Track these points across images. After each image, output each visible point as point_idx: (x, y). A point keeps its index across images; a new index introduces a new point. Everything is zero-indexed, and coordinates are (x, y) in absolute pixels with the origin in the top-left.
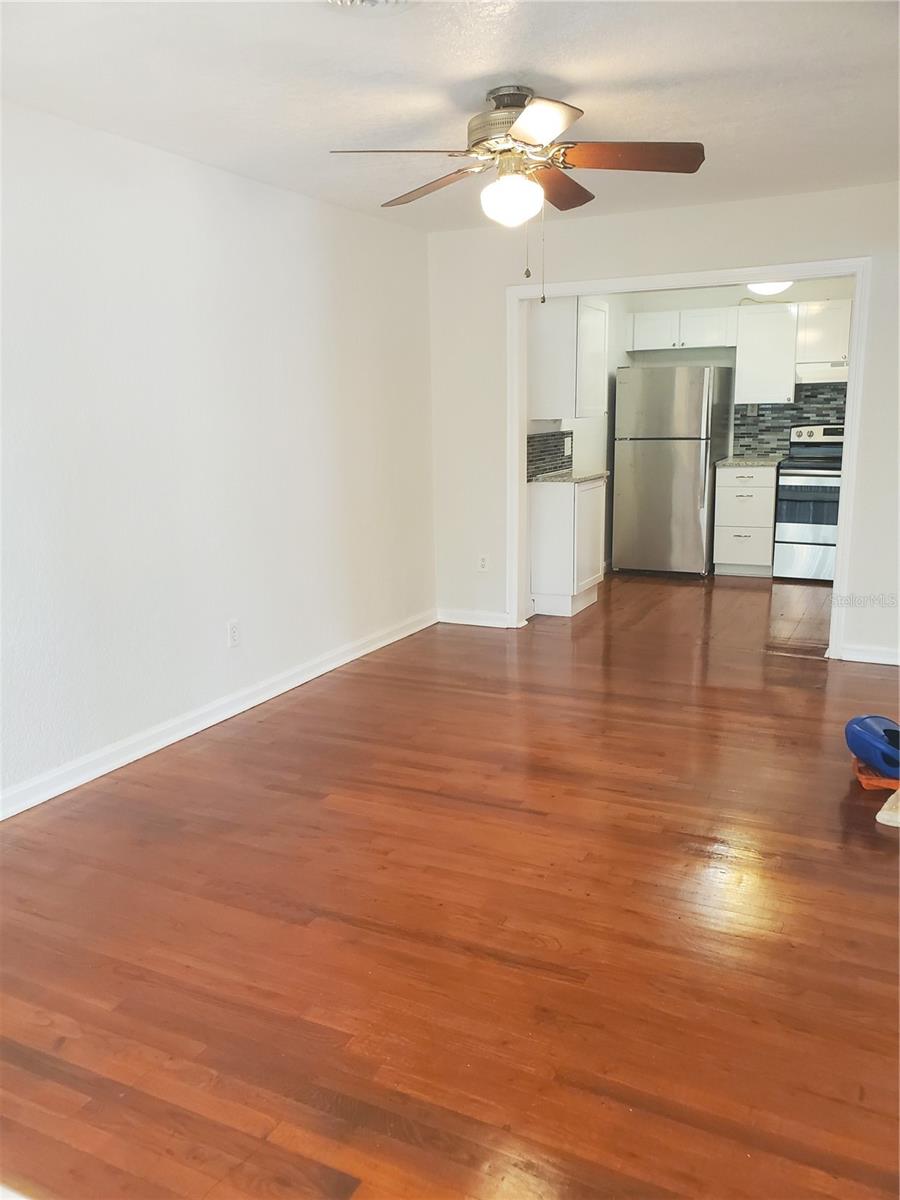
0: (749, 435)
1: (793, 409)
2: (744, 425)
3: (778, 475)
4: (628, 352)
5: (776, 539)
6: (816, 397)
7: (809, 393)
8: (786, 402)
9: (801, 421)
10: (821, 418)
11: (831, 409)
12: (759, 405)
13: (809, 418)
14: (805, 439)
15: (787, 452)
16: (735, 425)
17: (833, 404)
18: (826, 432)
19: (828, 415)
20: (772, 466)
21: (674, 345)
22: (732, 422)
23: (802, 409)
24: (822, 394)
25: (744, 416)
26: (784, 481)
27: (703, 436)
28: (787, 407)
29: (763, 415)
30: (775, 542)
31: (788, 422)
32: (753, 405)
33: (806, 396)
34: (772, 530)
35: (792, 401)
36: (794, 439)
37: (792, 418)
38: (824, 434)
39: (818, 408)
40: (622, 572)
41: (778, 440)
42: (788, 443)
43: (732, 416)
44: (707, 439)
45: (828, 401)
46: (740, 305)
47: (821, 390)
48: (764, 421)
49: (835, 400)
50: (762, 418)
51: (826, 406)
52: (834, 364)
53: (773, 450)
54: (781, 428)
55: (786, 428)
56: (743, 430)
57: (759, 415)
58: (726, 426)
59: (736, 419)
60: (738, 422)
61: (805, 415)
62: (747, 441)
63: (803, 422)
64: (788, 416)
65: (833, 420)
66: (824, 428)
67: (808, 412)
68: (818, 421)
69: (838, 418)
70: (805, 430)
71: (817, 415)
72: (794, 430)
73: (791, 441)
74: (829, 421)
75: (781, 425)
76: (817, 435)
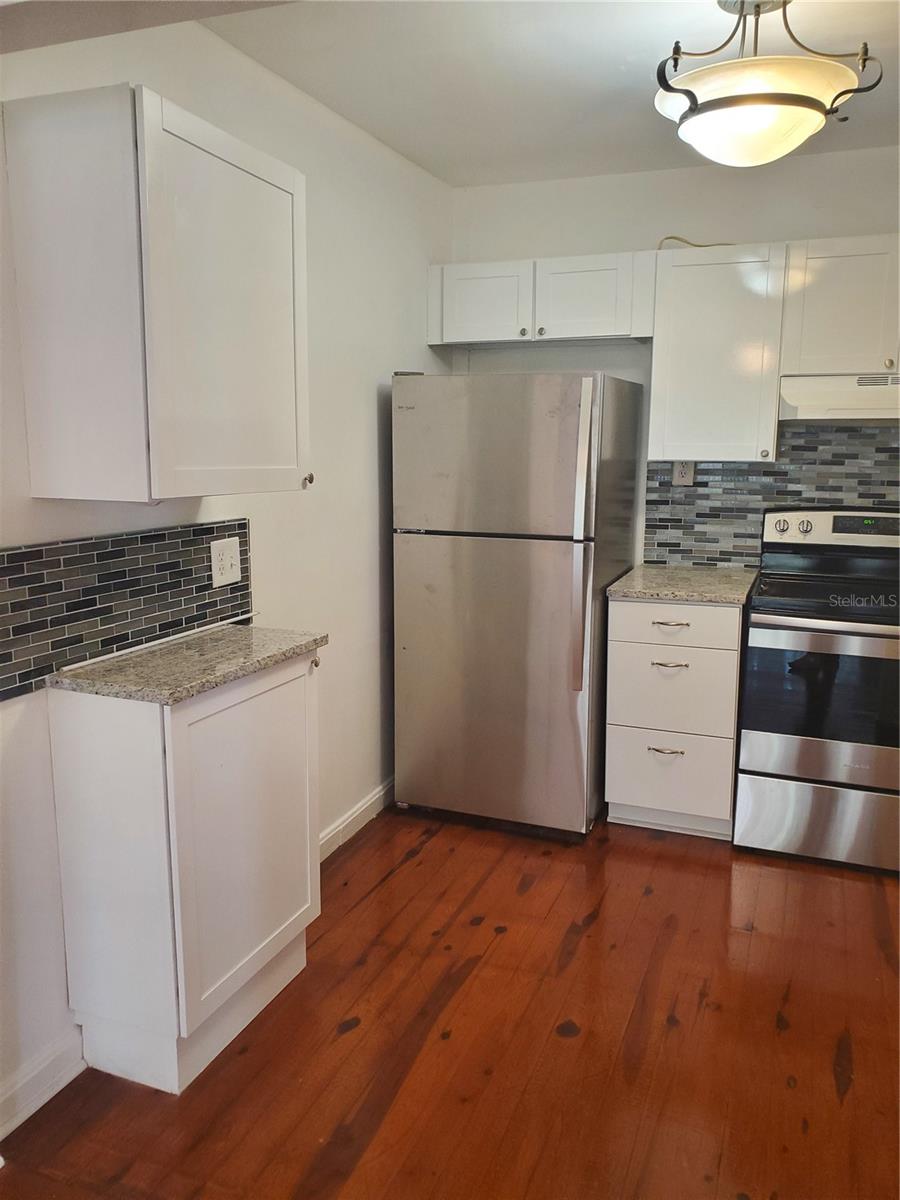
0: (676, 523)
1: (766, 474)
2: (666, 503)
3: (746, 625)
4: (431, 346)
5: (741, 767)
6: (815, 449)
7: (801, 442)
8: (760, 459)
9: (784, 501)
10: (826, 495)
11: (849, 476)
12: (696, 463)
13: (799, 493)
14: (793, 537)
15: (755, 561)
16: (648, 502)
17: (850, 467)
18: (839, 526)
19: (839, 489)
20: (731, 603)
21: (523, 332)
22: (642, 496)
23: (785, 474)
24: (828, 443)
25: (666, 485)
26: (759, 639)
27: (579, 534)
28: (754, 468)
29: (705, 484)
30: (738, 770)
31: (757, 501)
32: (684, 464)
33: (795, 448)
34: (731, 744)
35: (771, 458)
36: (771, 536)
37: (765, 492)
38: (835, 530)
39: (820, 475)
40: (415, 811)
41: (736, 536)
42: (757, 543)
43: (642, 483)
44: (587, 539)
45: (838, 459)
46: (659, 249)
47: (824, 437)
48: (707, 497)
49: (855, 456)
50: (701, 490)
51: (836, 469)
52: (865, 380)
53: (726, 556)
54: (741, 512)
55: (755, 511)
56: (664, 512)
57: (695, 484)
58: (630, 504)
59: (649, 490)
60: (654, 496)
61: (792, 487)
62: (671, 535)
63: (790, 502)
64: (758, 487)
65: (850, 498)
66: (835, 517)
67: (798, 481)
68: (820, 500)
69: (861, 496)
70: (794, 518)
71: (819, 488)
72: (771, 518)
73: (765, 540)
74: (841, 501)
75: (743, 505)
76: (821, 529)
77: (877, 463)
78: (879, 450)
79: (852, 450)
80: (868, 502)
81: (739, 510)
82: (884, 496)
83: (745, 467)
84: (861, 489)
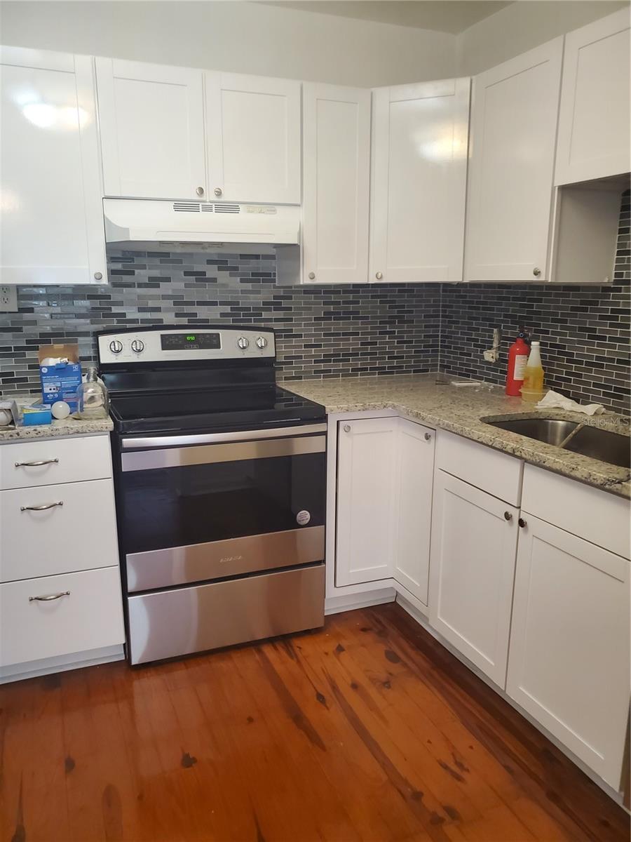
0: (6, 352)
1: (90, 298)
3: (117, 450)
5: (130, 590)
6: (132, 273)
7: (119, 266)
8: (94, 282)
10: (148, 316)
11: (165, 297)
12: (18, 287)
13: (124, 315)
14: (128, 356)
17: (165, 288)
18: (167, 344)
19: (158, 310)
20: (99, 432)
23: (109, 297)
24: (143, 267)
26: (130, 463)
28: (80, 292)
29: (31, 310)
30: (126, 594)
31: (85, 325)
32: (5, 289)
33: (114, 272)
35: (104, 281)
36: (108, 357)
38: (165, 347)
39: (139, 297)
42: (93, 364)
45: (154, 282)
47: (137, 261)
48: (34, 323)
49: (168, 280)
50: (27, 316)
51: (153, 291)
54: (73, 335)
55: (85, 334)
57: (22, 310)
61: (115, 310)
62: (1, 364)
63: (115, 323)
64: (84, 311)
65: (169, 318)
66: (162, 335)
67: (120, 304)
68: (143, 321)
69: (177, 315)
70: (125, 339)
71: (141, 310)
72: (104, 341)
73: (103, 361)
74: (161, 320)
75: (72, 330)
76: (150, 348)
77: (186, 285)
78: (186, 274)
79: (166, 273)
80: (184, 321)
81: (69, 334)
82: (195, 315)
83: (70, 291)
84: (179, 309)
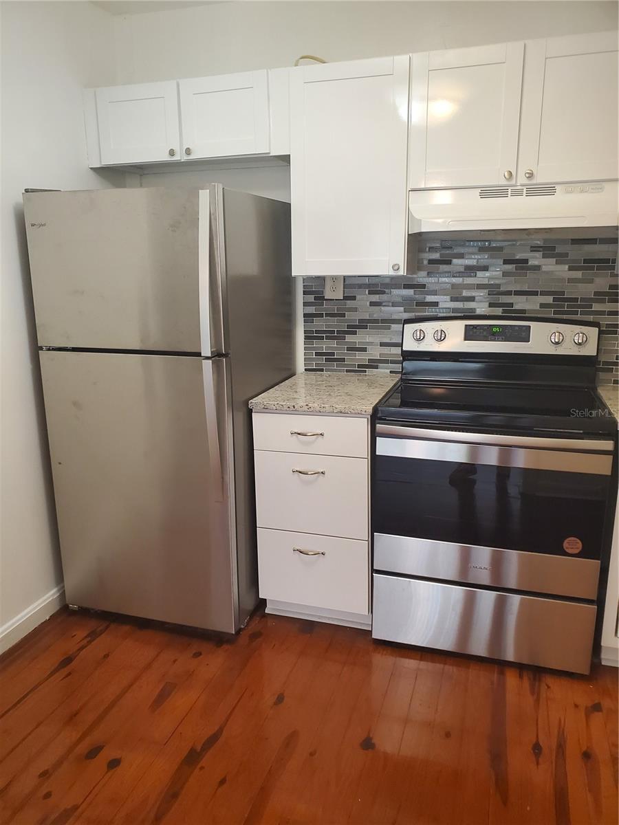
0: (330, 335)
1: (407, 287)
2: (321, 315)
3: (374, 435)
4: (91, 168)
5: (375, 568)
6: (449, 262)
7: (436, 256)
8: (392, 273)
9: (422, 313)
10: (459, 305)
11: (480, 287)
12: (345, 278)
13: (436, 304)
14: (430, 345)
15: (398, 367)
16: (305, 315)
17: (482, 277)
18: (470, 334)
19: (472, 299)
20: (359, 414)
21: (172, 153)
22: (300, 311)
23: (423, 286)
24: (461, 256)
25: (320, 298)
26: (387, 447)
27: (206, 351)
28: (395, 282)
29: (354, 298)
30: (374, 571)
31: (399, 313)
32: (334, 278)
33: (431, 262)
34: (365, 546)
35: (402, 272)
36: (410, 345)
37: (406, 303)
38: (466, 336)
39: (454, 286)
40: (84, 613)
41: (382, 344)
42: (397, 351)
43: (300, 298)
44: (217, 355)
45: (470, 270)
46: (296, 65)
47: (457, 250)
48: (355, 310)
49: (485, 268)
50: (350, 303)
51: (469, 281)
52: (488, 192)
53: (373, 364)
54: (387, 322)
55: (397, 322)
56: (320, 324)
57: (346, 298)
58: (289, 318)
59: (305, 304)
60: (311, 310)
61: (430, 298)
62: (325, 345)
63: (429, 312)
64: (399, 300)
65: (481, 308)
66: (466, 325)
67: (435, 293)
68: (455, 310)
69: (491, 305)
70: (429, 327)
71: (453, 299)
72: (409, 328)
73: (404, 349)
74: (473, 310)
75: (386, 317)
76: (454, 338)
77: (505, 274)
78: (506, 262)
79: (483, 262)
80: (498, 311)
81: (384, 321)
82: (511, 305)
83: (387, 281)
84: (494, 299)
